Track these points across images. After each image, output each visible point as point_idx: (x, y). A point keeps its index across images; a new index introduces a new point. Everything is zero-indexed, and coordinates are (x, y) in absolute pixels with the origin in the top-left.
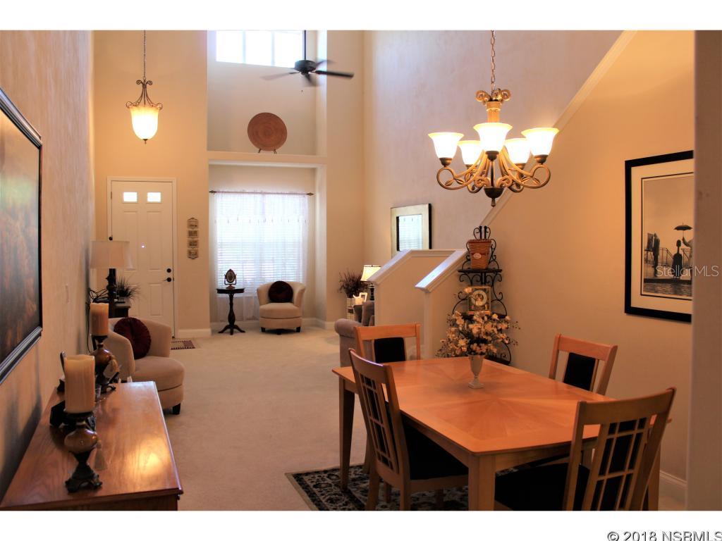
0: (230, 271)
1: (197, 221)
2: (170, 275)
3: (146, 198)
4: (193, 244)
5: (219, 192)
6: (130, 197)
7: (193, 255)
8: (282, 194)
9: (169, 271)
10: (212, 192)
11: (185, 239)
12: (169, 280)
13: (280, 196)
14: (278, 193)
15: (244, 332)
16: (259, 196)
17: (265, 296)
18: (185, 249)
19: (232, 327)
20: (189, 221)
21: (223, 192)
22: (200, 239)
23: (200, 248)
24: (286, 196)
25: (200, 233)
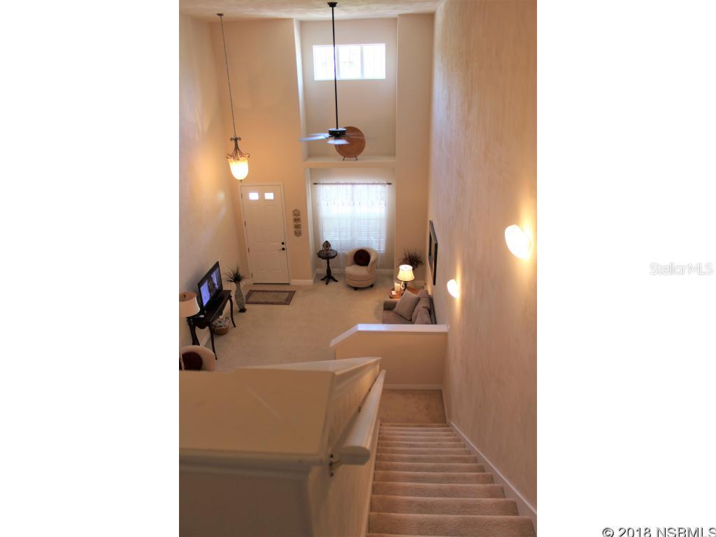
0: (327, 242)
1: (299, 212)
2: (283, 246)
3: (264, 197)
4: (297, 227)
5: (320, 184)
6: (254, 196)
7: (298, 234)
8: (367, 184)
9: (283, 243)
10: (315, 184)
11: (292, 224)
12: (283, 249)
13: (366, 186)
14: (364, 184)
15: (337, 281)
16: (350, 186)
17: (351, 259)
18: (293, 229)
19: (329, 278)
20: (294, 212)
21: (323, 184)
22: (302, 223)
23: (303, 230)
24: (370, 185)
25: (302, 219)
